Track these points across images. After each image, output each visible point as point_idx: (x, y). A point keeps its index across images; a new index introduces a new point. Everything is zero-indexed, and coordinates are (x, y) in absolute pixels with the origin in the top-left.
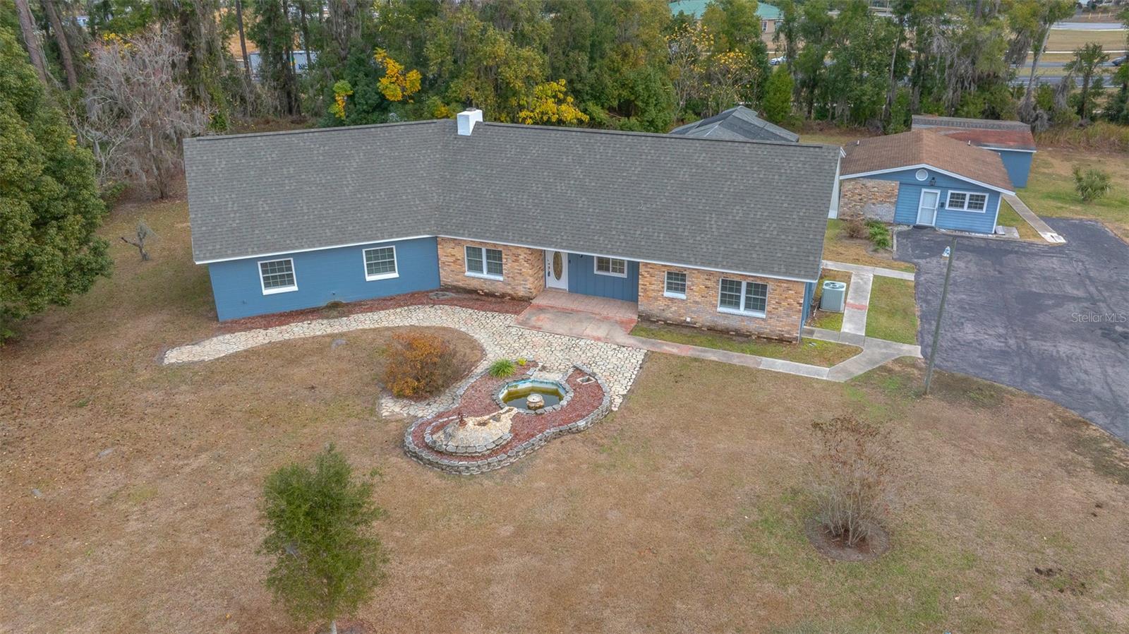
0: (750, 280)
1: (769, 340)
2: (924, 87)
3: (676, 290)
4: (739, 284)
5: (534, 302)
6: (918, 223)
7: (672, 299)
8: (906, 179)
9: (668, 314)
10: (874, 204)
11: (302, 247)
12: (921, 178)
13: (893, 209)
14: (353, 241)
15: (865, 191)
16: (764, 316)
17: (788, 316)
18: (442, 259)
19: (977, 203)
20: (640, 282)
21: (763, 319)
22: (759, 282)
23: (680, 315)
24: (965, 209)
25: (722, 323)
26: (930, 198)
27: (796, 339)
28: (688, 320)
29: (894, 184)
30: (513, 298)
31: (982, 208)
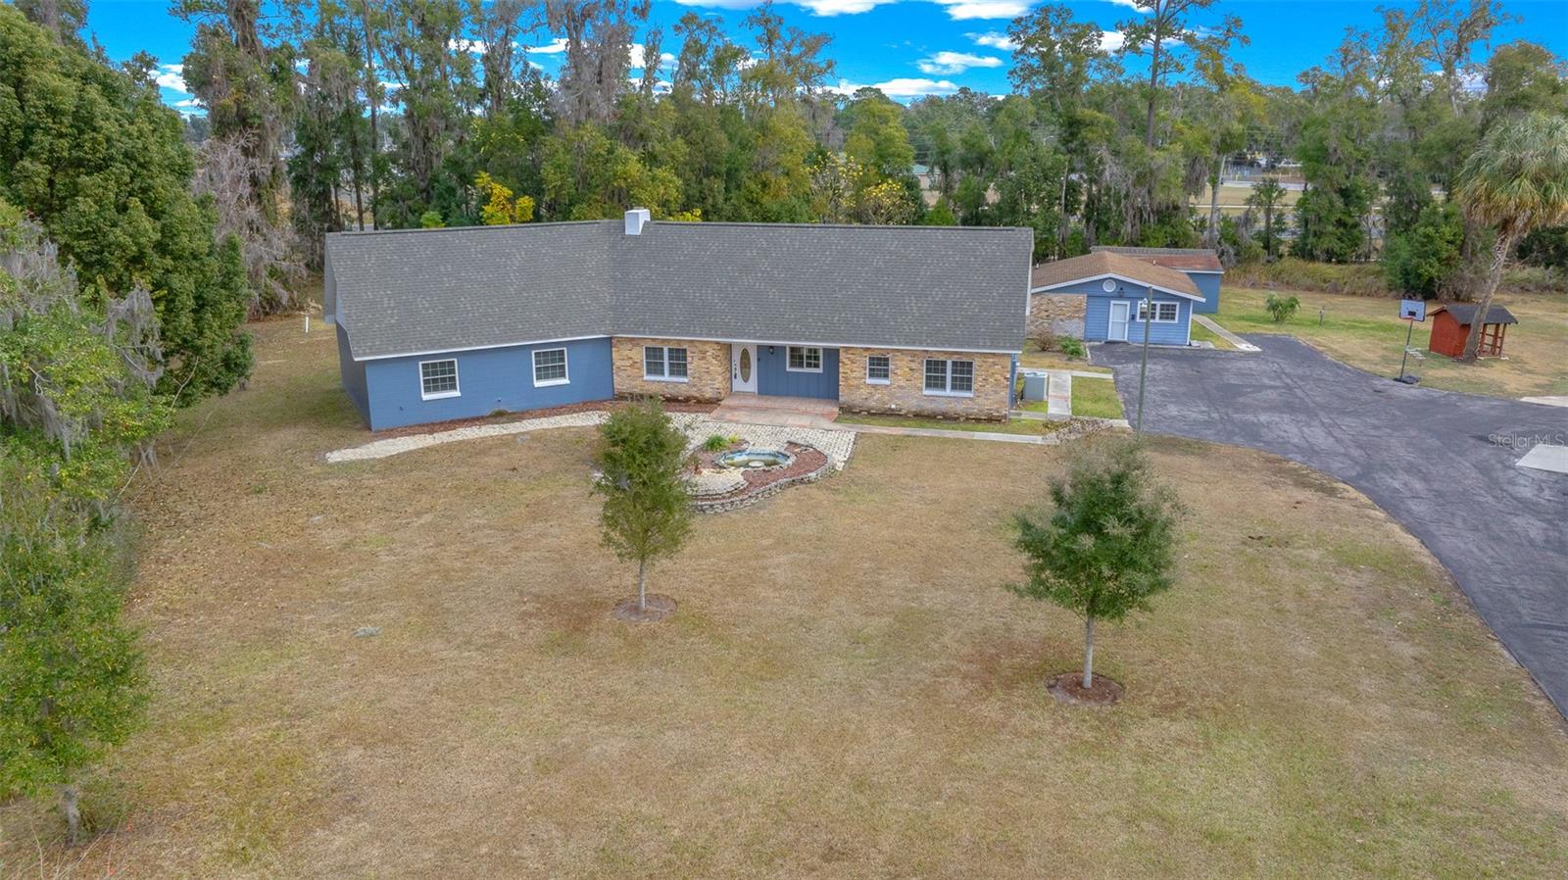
0: (955, 358)
1: (978, 420)
2: (1099, 222)
3: (879, 376)
4: (944, 363)
5: (722, 403)
6: (1109, 339)
7: (874, 386)
8: (1094, 291)
9: (872, 403)
10: (1062, 320)
11: (470, 345)
12: (1109, 288)
13: (1082, 324)
14: (524, 339)
15: (1051, 306)
16: (971, 395)
17: (996, 392)
18: (617, 363)
19: (1167, 312)
20: (841, 370)
21: (971, 399)
22: (965, 360)
23: (884, 403)
24: (1157, 320)
25: (929, 407)
26: (1119, 310)
27: (1005, 417)
28: (893, 406)
29: (1082, 298)
30: (699, 402)
31: (1173, 318)
